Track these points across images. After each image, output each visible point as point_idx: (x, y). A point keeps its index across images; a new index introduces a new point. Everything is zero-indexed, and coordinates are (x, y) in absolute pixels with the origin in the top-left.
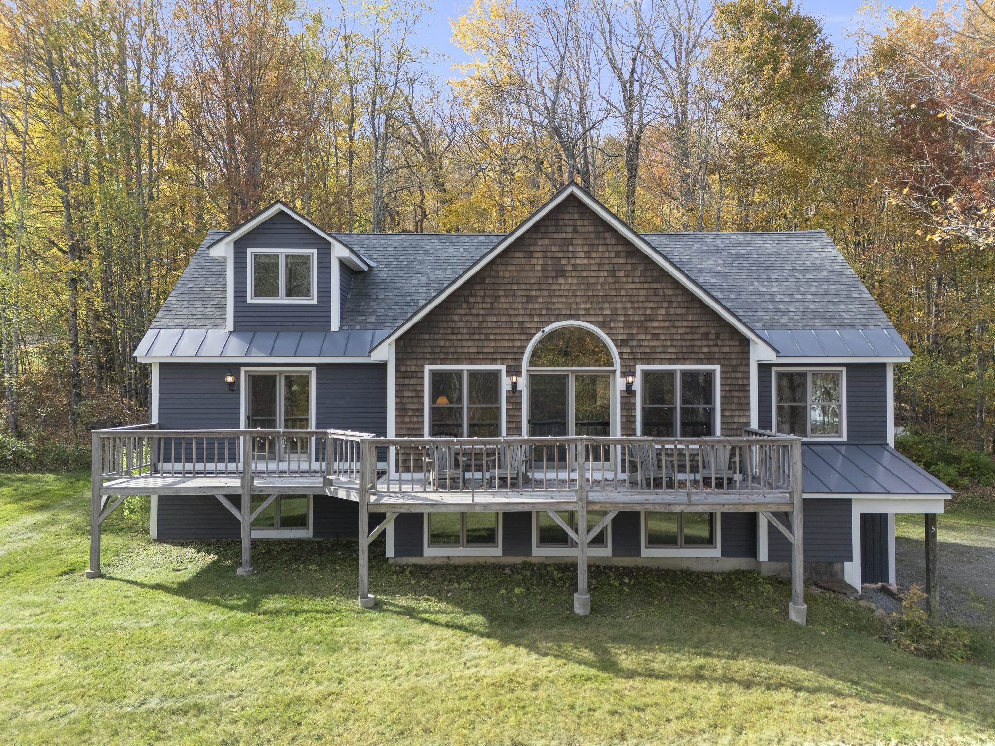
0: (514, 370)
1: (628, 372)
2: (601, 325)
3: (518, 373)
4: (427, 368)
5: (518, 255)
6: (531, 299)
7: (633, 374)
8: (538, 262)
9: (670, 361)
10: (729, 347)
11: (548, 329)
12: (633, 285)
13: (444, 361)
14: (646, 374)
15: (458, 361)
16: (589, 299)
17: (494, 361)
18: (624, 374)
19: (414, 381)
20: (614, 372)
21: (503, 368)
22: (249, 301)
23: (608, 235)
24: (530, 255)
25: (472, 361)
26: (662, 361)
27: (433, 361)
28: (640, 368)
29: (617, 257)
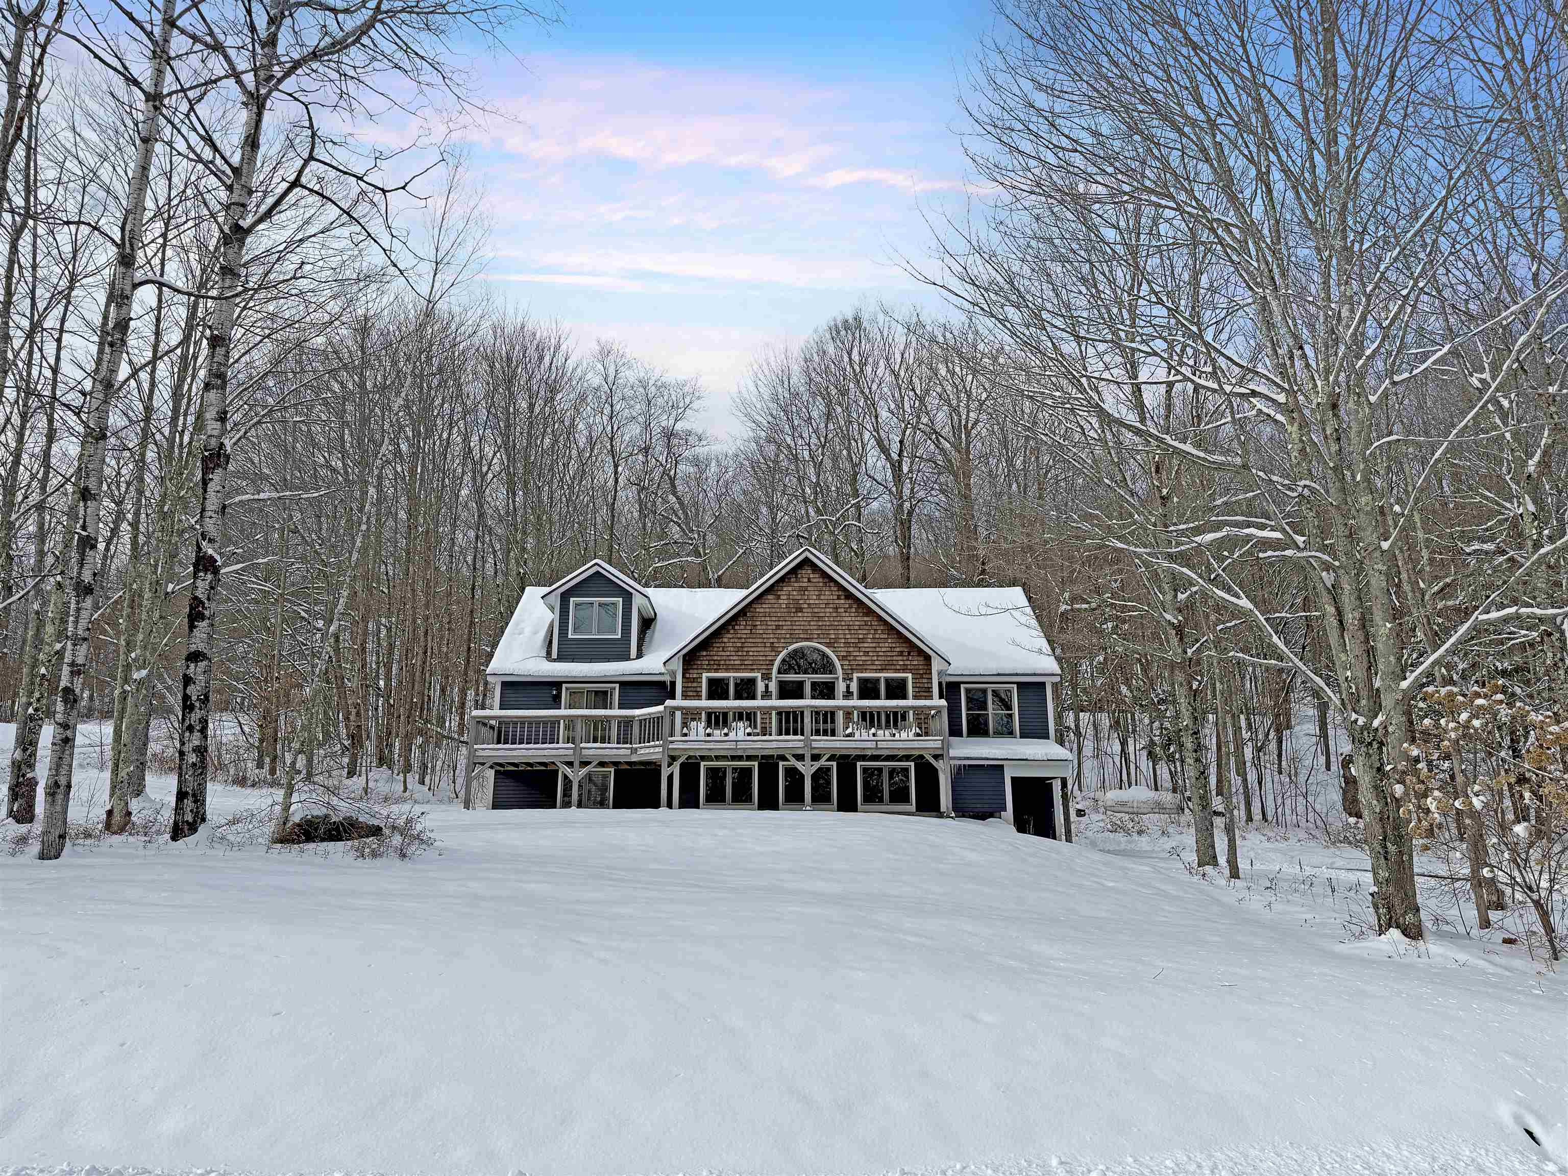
0: (767, 677)
1: (848, 678)
2: (828, 645)
3: (770, 679)
4: (705, 675)
5: (770, 597)
6: (778, 627)
7: (851, 679)
8: (783, 601)
9: (876, 671)
10: (917, 661)
11: (791, 648)
12: (851, 618)
13: (716, 670)
14: (860, 680)
15: (727, 670)
16: (819, 627)
17: (752, 670)
18: (844, 680)
19: (695, 685)
20: (837, 678)
21: (759, 675)
22: (570, 636)
23: (832, 584)
24: (778, 597)
25: (737, 670)
26: (872, 670)
27: (709, 671)
28: (855, 675)
29: (838, 599)
